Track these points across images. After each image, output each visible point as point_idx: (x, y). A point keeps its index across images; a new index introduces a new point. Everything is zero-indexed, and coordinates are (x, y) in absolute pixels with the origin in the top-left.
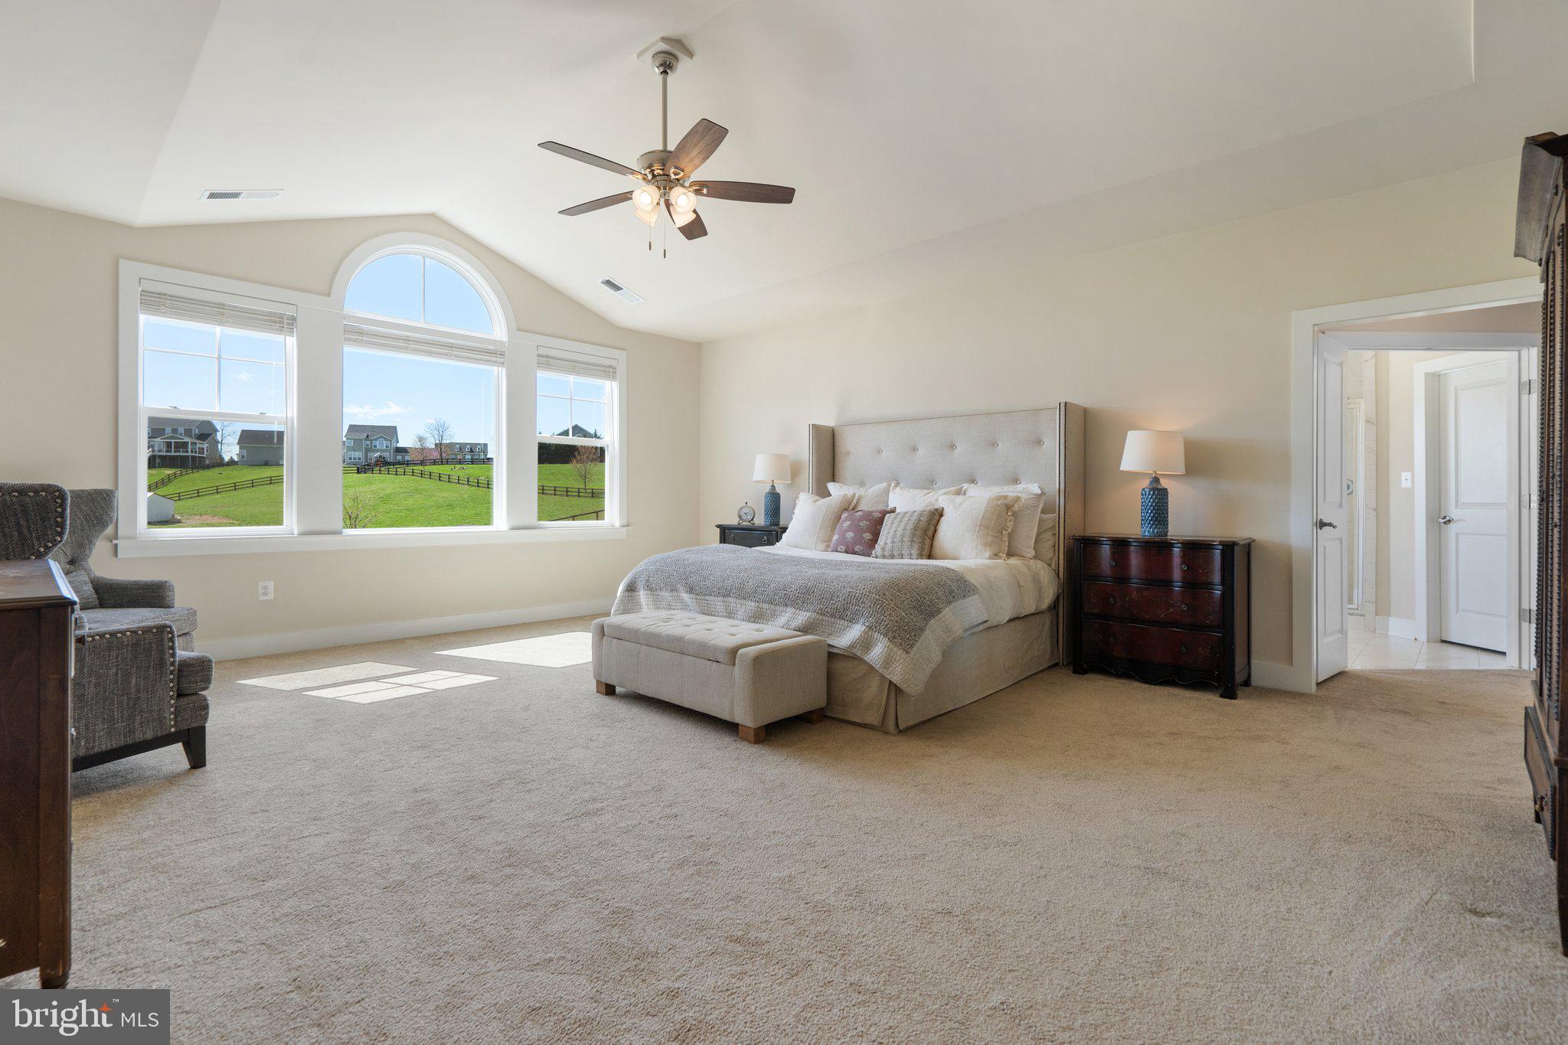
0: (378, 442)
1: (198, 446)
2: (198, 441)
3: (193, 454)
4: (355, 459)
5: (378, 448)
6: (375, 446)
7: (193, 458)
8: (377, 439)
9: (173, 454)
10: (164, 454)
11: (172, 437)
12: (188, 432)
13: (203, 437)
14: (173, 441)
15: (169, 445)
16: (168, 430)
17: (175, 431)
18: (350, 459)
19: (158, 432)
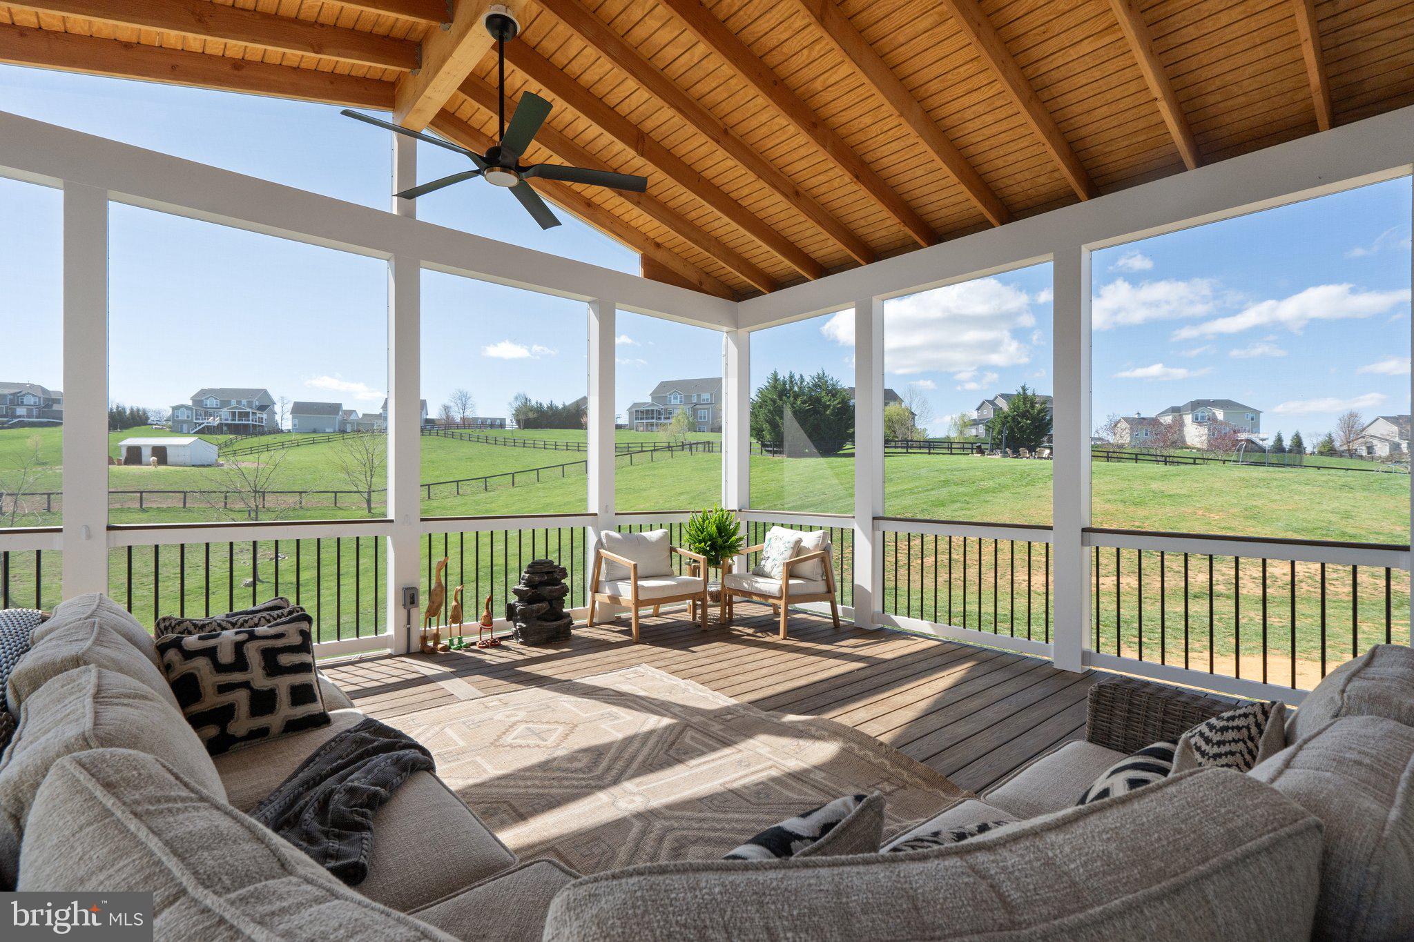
1: (258, 415)
2: (258, 412)
3: (254, 423)
7: (254, 426)
9: (237, 422)
10: (230, 422)
11: (236, 408)
12: (250, 404)
13: (262, 408)
14: (237, 411)
15: (234, 414)
16: (234, 402)
17: (239, 402)
19: (225, 404)
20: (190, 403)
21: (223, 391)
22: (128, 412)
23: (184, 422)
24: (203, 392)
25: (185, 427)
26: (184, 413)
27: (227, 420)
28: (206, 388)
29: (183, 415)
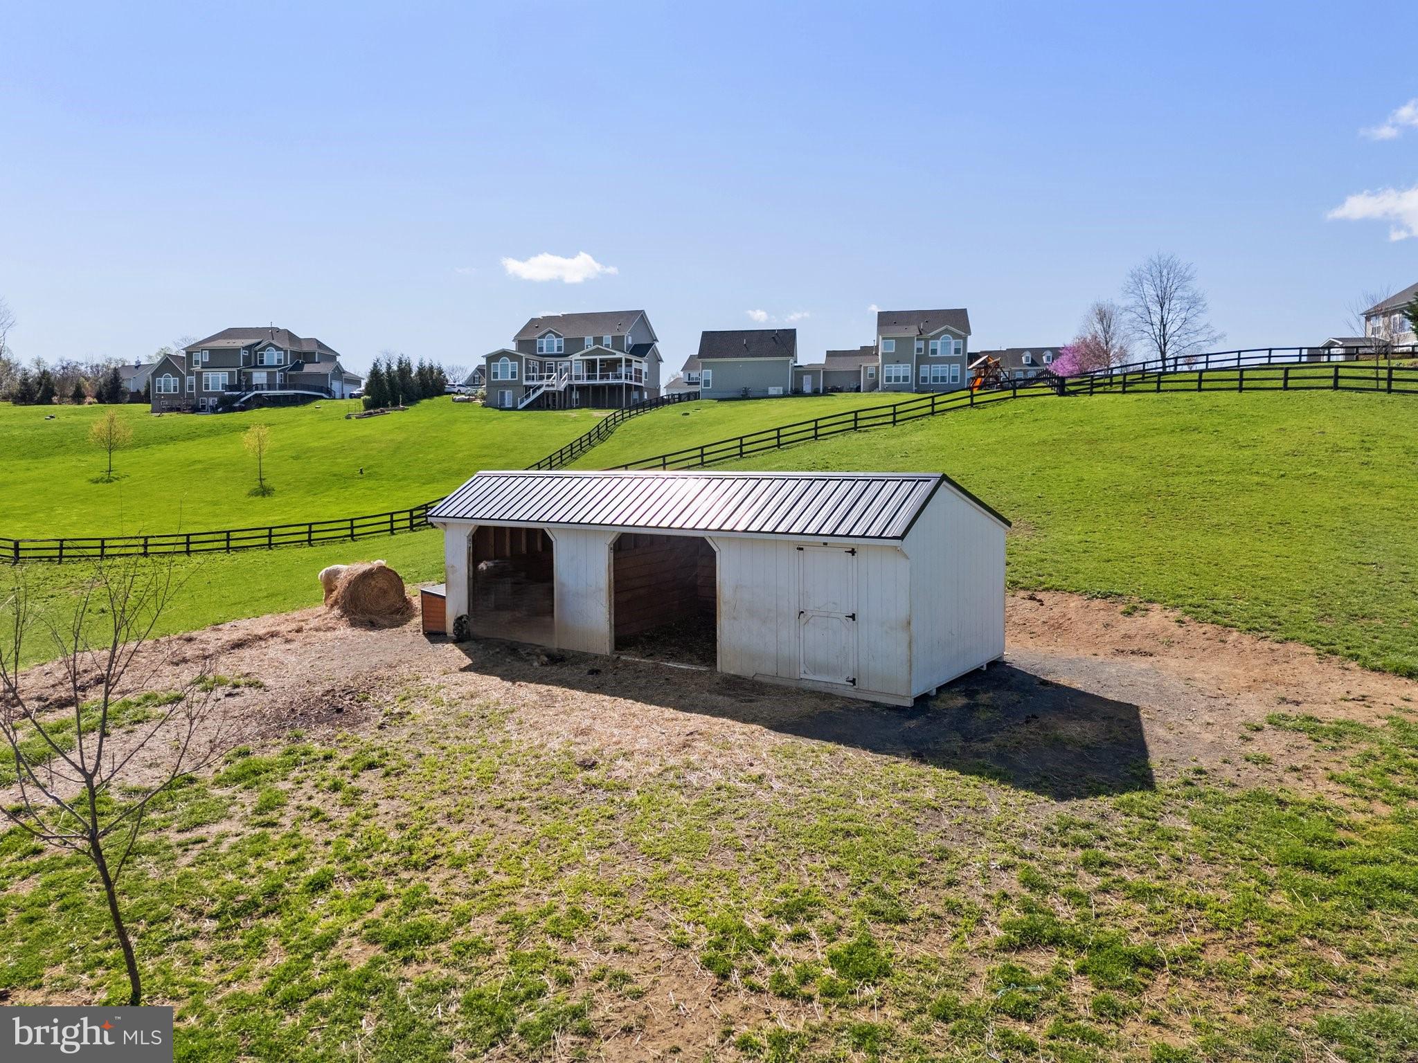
0: (939, 342)
1: (635, 365)
2: (634, 358)
3: (628, 382)
4: (897, 379)
5: (939, 354)
6: (934, 351)
7: (628, 389)
8: (937, 337)
9: (598, 382)
10: (585, 382)
11: (595, 352)
12: (618, 342)
13: (639, 351)
14: (598, 357)
15: (591, 365)
17: (599, 340)
18: (889, 379)
19: (574, 345)
20: (512, 347)
21: (568, 319)
22: (415, 370)
23: (506, 385)
24: (534, 324)
25: (508, 394)
26: (504, 367)
27: (577, 378)
28: (540, 315)
29: (505, 370)
